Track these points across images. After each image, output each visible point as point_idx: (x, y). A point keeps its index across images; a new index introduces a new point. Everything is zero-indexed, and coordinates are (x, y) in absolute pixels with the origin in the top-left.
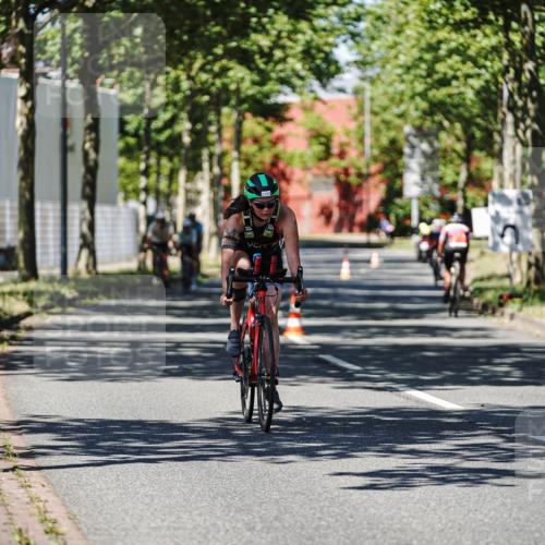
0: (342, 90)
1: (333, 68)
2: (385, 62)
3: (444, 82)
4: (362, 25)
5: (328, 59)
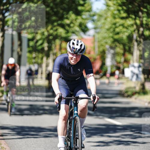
0: (89, 35)
4: (96, 17)
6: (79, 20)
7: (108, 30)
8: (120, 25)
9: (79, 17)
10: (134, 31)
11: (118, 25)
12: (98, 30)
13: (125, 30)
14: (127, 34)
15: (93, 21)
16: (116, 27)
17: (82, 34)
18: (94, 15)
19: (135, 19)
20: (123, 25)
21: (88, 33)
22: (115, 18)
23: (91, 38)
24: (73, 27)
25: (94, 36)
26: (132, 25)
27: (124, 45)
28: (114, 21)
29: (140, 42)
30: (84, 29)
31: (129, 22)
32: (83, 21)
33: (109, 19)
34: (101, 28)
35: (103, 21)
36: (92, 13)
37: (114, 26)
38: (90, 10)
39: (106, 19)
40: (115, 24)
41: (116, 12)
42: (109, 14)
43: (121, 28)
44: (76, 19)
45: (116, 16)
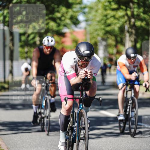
3: (109, 25)
6: (70, 12)
7: (99, 22)
8: (111, 17)
9: (70, 10)
10: (126, 22)
11: (109, 16)
12: (89, 23)
13: (116, 21)
14: (118, 25)
15: (84, 13)
16: (107, 19)
17: (73, 26)
18: (85, 8)
19: (126, 10)
20: (114, 17)
21: (79, 26)
22: (106, 10)
23: (82, 30)
24: (64, 20)
25: (85, 28)
26: (123, 16)
27: (116, 36)
28: (105, 13)
29: (132, 32)
30: (75, 22)
31: (121, 13)
32: (74, 14)
33: (100, 11)
34: (92, 20)
35: (93, 13)
36: (83, 6)
37: (105, 18)
38: (80, 3)
39: (97, 11)
40: (106, 16)
41: (107, 4)
42: (100, 6)
43: (112, 19)
44: (67, 13)
45: (107, 8)
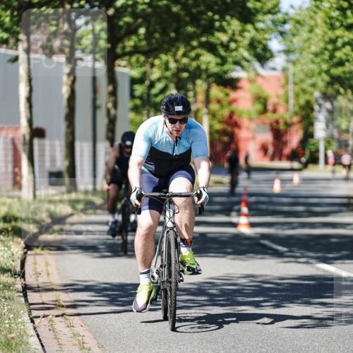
0: (274, 69)
1: (268, 55)
2: (302, 50)
3: (341, 63)
4: (288, 27)
5: (265, 49)
7: (316, 55)
8: (344, 45)
9: (249, 27)
11: (339, 43)
12: (293, 57)
15: (282, 33)
16: (336, 49)
17: (257, 65)
18: (285, 22)
21: (270, 64)
22: (332, 27)
23: (278, 74)
24: (236, 49)
25: (284, 70)
28: (331, 35)
36: (280, 16)
37: (330, 47)
39: (311, 31)
40: (333, 41)
45: (338, 24)
